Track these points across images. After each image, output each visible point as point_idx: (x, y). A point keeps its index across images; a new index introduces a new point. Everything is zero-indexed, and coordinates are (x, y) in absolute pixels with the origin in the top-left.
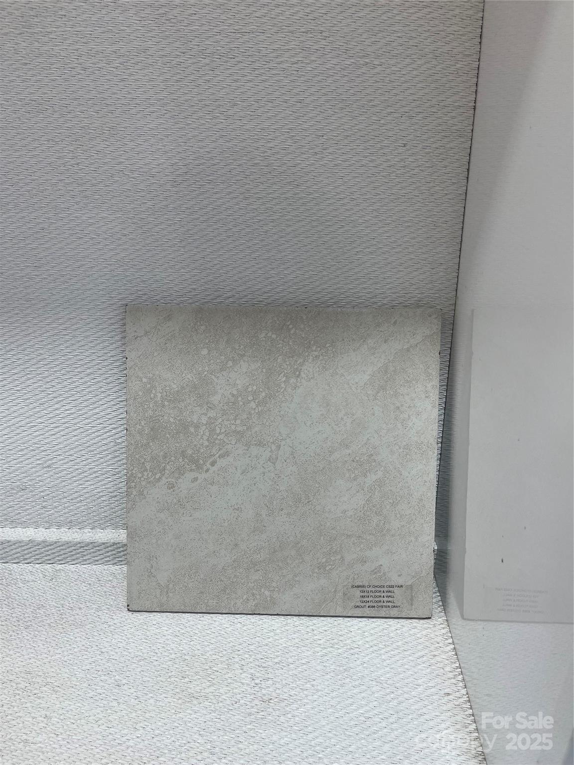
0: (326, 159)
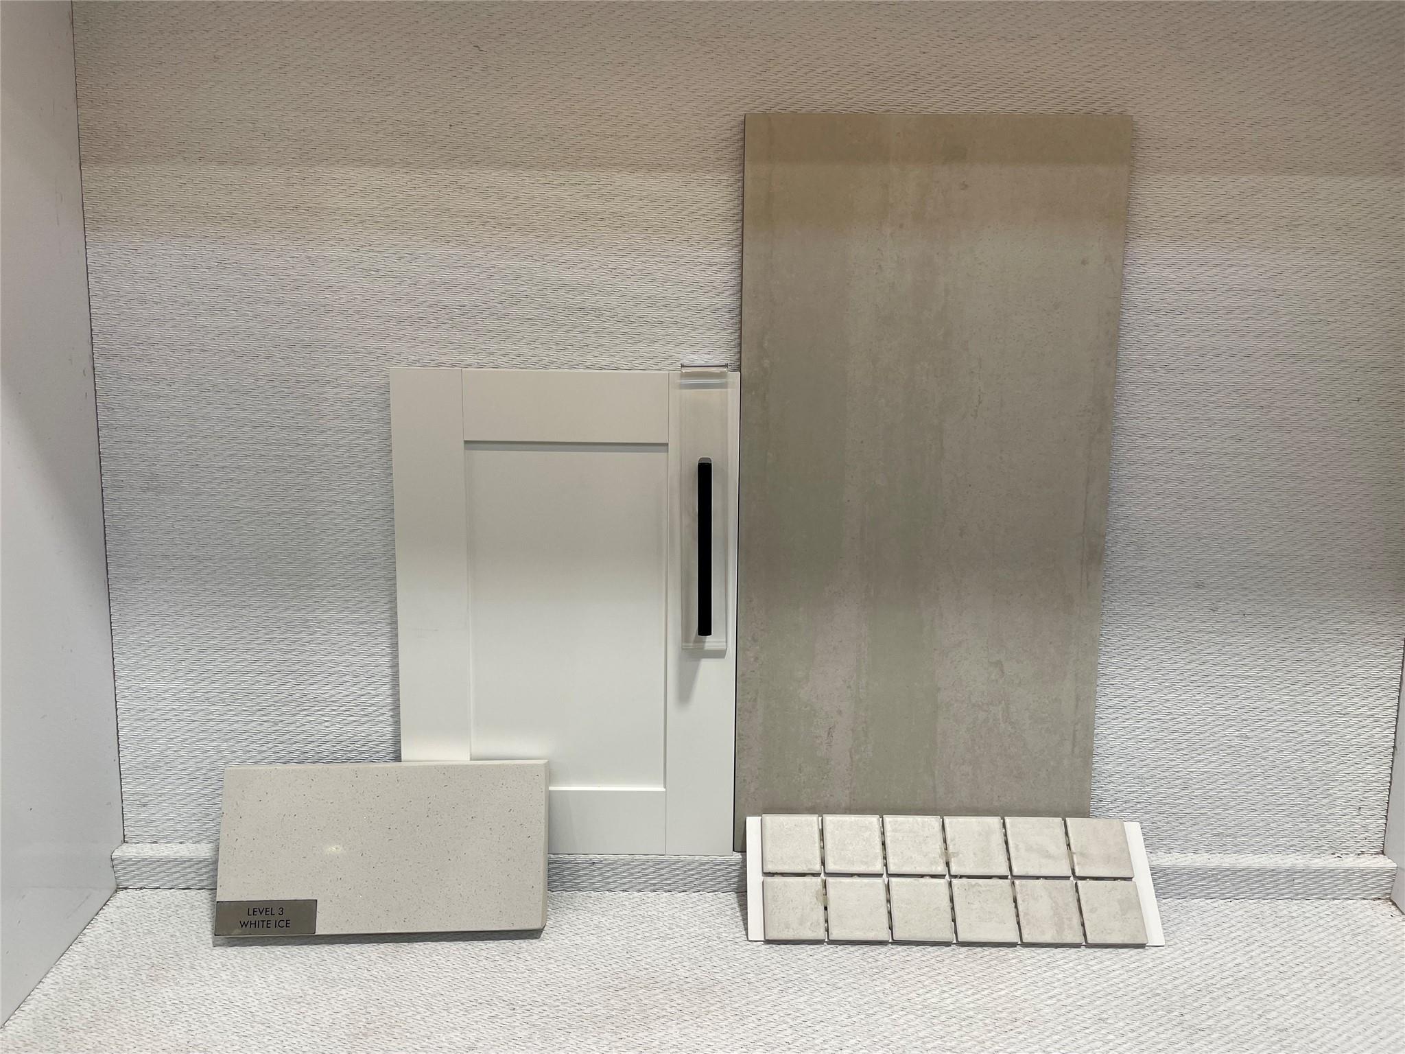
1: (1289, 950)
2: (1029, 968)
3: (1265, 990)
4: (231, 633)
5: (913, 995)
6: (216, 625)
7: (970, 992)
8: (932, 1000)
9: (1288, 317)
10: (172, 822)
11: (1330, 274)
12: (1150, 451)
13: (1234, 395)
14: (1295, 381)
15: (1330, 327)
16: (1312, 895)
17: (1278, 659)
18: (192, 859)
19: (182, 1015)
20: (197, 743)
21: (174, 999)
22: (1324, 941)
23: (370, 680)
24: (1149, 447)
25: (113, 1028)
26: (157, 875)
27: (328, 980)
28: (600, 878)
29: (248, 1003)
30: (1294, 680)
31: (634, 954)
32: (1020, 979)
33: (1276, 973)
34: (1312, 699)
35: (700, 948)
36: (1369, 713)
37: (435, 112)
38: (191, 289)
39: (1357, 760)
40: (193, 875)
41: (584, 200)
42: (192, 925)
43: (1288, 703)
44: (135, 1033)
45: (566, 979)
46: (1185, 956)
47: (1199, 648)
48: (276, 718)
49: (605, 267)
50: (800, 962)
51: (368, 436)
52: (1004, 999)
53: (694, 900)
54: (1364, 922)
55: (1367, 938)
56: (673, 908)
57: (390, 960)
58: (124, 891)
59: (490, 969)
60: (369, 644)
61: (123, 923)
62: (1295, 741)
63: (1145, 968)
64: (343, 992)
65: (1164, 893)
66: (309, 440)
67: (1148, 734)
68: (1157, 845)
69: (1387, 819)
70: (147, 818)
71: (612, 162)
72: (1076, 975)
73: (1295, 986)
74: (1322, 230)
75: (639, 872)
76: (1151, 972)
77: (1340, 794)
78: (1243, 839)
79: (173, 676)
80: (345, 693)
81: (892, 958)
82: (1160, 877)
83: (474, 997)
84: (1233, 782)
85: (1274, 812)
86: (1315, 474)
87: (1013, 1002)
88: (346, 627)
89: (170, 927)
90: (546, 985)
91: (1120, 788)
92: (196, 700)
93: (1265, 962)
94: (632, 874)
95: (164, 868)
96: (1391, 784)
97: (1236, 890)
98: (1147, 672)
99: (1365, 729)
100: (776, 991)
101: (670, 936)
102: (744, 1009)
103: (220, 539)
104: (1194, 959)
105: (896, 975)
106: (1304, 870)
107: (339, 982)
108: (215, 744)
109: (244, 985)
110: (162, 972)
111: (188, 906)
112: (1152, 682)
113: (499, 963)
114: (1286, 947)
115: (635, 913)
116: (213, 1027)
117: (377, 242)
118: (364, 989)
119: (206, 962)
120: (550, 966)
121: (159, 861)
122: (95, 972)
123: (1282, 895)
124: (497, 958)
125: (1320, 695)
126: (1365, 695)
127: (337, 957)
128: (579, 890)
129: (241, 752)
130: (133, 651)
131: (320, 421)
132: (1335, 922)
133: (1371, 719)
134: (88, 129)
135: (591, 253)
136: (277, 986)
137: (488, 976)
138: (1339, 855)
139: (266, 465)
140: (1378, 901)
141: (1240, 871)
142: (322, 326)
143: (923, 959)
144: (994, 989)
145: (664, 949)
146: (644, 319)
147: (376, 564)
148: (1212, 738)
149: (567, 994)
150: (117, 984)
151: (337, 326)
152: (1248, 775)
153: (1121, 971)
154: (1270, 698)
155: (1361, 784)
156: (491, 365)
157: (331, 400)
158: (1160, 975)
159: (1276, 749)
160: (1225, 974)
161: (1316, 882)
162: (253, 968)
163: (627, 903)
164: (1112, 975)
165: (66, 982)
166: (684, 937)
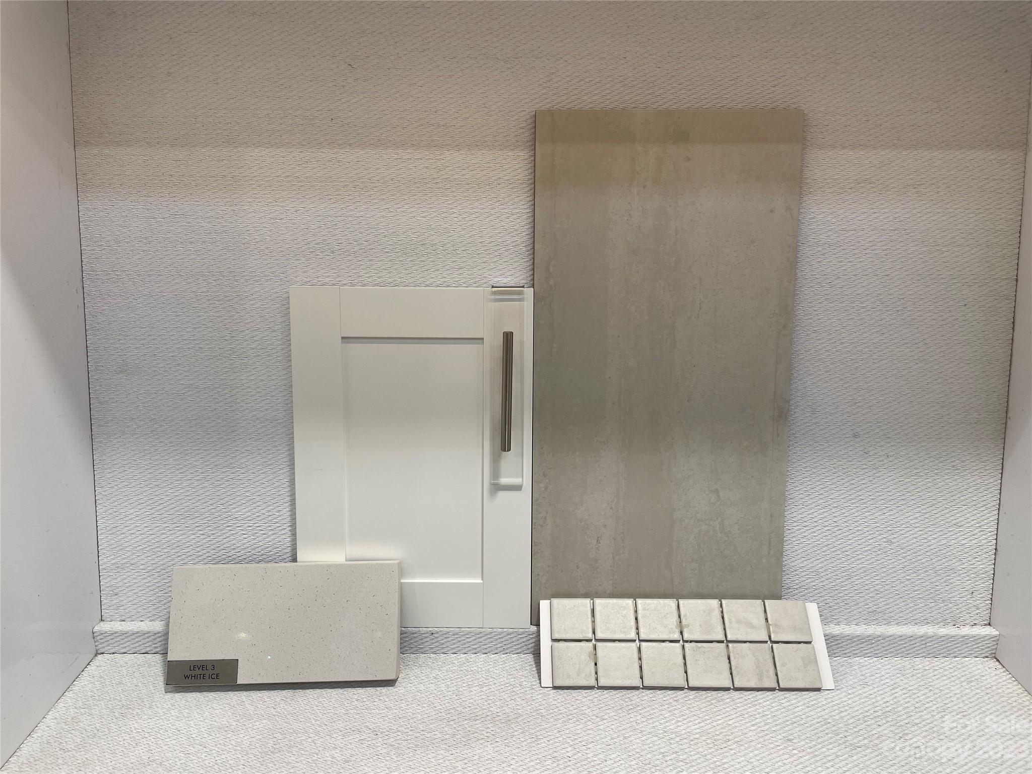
0: (905, 315)
1: (922, 692)
2: (738, 705)
3: (904, 719)
4: (177, 472)
5: (657, 723)
6: (167, 467)
7: (697, 722)
8: (671, 727)
9: (914, 249)
10: (135, 607)
11: (944, 218)
12: (820, 342)
13: (878, 303)
14: (920, 293)
15: (945, 255)
16: (940, 654)
17: (912, 488)
18: (150, 632)
19: (144, 740)
20: (154, 550)
21: (138, 729)
22: (947, 686)
23: (275, 505)
24: (820, 339)
25: (96, 749)
26: (125, 643)
27: (246, 715)
28: (437, 644)
29: (191, 731)
30: (924, 502)
31: (461, 697)
32: (732, 712)
33: (913, 708)
34: (937, 516)
35: (508, 692)
36: (977, 525)
37: (321, 110)
38: (152, 232)
39: (970, 559)
40: (150, 644)
41: (424, 170)
42: (149, 678)
43: (920, 518)
44: (111, 752)
45: (413, 714)
46: (849, 697)
47: (857, 479)
48: (209, 532)
49: (439, 216)
50: (578, 702)
51: (274, 334)
52: (720, 726)
53: (503, 659)
54: (976, 673)
55: (978, 684)
56: (488, 665)
57: (290, 702)
58: (102, 655)
59: (360, 707)
60: (275, 480)
61: (101, 677)
62: (925, 545)
63: (820, 705)
64: (257, 723)
65: (835, 654)
66: (232, 337)
67: (822, 540)
68: (830, 619)
69: (992, 601)
70: (118, 604)
71: (444, 144)
72: (772, 710)
73: (926, 717)
74: (938, 188)
75: (464, 640)
76: (824, 707)
77: (958, 583)
78: (890, 615)
79: (137, 503)
80: (258, 514)
81: (642, 699)
82: (832, 642)
83: (349, 727)
84: (883, 575)
85: (911, 595)
86: (936, 357)
87: (727, 728)
88: (259, 467)
89: (135, 679)
90: (400, 718)
91: (803, 579)
92: (153, 519)
93: (904, 700)
94: (460, 641)
95: (129, 639)
96: (994, 575)
97: (886, 650)
98: (820, 497)
99: (975, 537)
100: (560, 721)
101: (487, 684)
102: (538, 734)
103: (171, 406)
104: (855, 698)
105: (646, 710)
106: (933, 636)
107: (255, 717)
108: (166, 550)
109: (187, 719)
110: (128, 710)
111: (147, 665)
112: (824, 504)
113: (366, 703)
114: (920, 691)
115: (462, 669)
116: (166, 748)
117: (281, 200)
118: (272, 721)
119: (160, 704)
120: (402, 705)
121: (126, 634)
122: (82, 710)
123: (919, 654)
124: (365, 700)
125: (943, 512)
126: (974, 513)
127: (252, 699)
128: (422, 653)
129: (184, 556)
130: (109, 486)
131: (241, 324)
132: (955, 673)
133: (980, 529)
134: (80, 122)
135: (429, 206)
136: (210, 719)
137: (358, 712)
138: (959, 626)
139: (203, 354)
140: (986, 659)
141: (888, 637)
142: (242, 258)
143: (664, 699)
144: (713, 719)
145: (482, 693)
146: (467, 252)
147: (279, 424)
148: (867, 543)
149: (414, 724)
150: (98, 719)
151: (253, 258)
152: (893, 570)
153: (803, 707)
154: (907, 515)
155: (973, 575)
156: (360, 284)
157: (249, 309)
158: (830, 709)
159: (912, 551)
160: (876, 709)
161: (942, 645)
162: (194, 708)
163: (456, 662)
164: (797, 709)
165: (63, 718)
166: (496, 685)
